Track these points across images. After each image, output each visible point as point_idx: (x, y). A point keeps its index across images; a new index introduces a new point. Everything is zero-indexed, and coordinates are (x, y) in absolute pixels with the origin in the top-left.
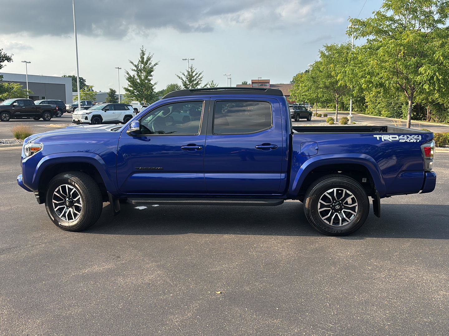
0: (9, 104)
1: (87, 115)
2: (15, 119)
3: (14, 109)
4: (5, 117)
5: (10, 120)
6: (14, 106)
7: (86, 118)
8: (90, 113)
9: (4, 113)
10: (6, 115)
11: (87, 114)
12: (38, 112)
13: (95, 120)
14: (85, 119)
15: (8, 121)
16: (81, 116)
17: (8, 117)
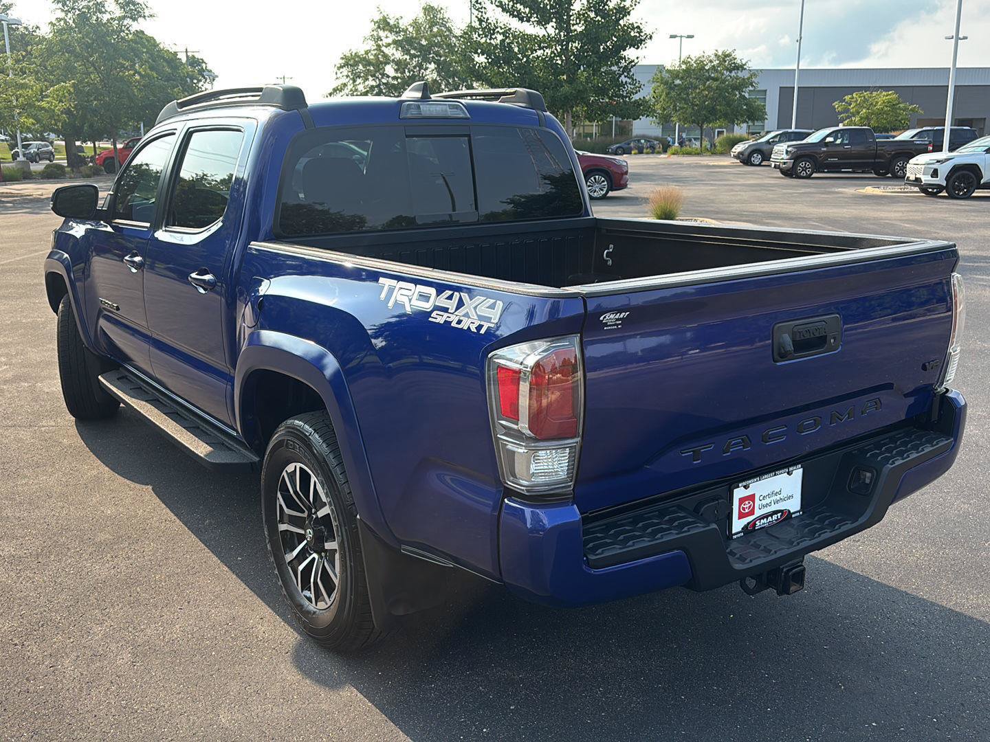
0: (818, 141)
1: (936, 166)
2: (824, 172)
3: (824, 152)
4: (804, 169)
5: (814, 175)
6: (827, 145)
7: (935, 173)
8: (947, 160)
9: (803, 159)
10: (805, 164)
11: (938, 161)
12: (880, 158)
13: (958, 178)
14: (932, 177)
15: (809, 177)
16: (923, 167)
17: (809, 168)
